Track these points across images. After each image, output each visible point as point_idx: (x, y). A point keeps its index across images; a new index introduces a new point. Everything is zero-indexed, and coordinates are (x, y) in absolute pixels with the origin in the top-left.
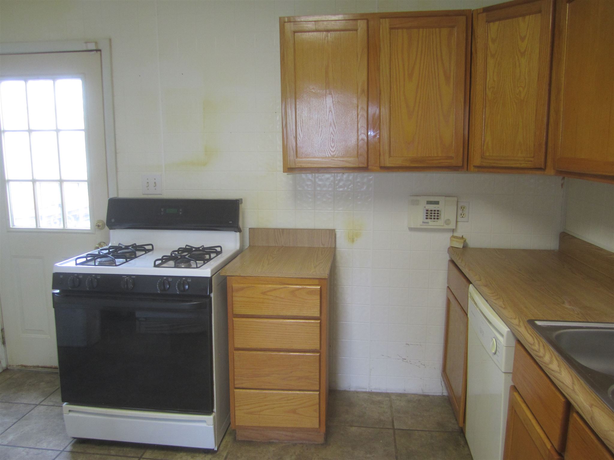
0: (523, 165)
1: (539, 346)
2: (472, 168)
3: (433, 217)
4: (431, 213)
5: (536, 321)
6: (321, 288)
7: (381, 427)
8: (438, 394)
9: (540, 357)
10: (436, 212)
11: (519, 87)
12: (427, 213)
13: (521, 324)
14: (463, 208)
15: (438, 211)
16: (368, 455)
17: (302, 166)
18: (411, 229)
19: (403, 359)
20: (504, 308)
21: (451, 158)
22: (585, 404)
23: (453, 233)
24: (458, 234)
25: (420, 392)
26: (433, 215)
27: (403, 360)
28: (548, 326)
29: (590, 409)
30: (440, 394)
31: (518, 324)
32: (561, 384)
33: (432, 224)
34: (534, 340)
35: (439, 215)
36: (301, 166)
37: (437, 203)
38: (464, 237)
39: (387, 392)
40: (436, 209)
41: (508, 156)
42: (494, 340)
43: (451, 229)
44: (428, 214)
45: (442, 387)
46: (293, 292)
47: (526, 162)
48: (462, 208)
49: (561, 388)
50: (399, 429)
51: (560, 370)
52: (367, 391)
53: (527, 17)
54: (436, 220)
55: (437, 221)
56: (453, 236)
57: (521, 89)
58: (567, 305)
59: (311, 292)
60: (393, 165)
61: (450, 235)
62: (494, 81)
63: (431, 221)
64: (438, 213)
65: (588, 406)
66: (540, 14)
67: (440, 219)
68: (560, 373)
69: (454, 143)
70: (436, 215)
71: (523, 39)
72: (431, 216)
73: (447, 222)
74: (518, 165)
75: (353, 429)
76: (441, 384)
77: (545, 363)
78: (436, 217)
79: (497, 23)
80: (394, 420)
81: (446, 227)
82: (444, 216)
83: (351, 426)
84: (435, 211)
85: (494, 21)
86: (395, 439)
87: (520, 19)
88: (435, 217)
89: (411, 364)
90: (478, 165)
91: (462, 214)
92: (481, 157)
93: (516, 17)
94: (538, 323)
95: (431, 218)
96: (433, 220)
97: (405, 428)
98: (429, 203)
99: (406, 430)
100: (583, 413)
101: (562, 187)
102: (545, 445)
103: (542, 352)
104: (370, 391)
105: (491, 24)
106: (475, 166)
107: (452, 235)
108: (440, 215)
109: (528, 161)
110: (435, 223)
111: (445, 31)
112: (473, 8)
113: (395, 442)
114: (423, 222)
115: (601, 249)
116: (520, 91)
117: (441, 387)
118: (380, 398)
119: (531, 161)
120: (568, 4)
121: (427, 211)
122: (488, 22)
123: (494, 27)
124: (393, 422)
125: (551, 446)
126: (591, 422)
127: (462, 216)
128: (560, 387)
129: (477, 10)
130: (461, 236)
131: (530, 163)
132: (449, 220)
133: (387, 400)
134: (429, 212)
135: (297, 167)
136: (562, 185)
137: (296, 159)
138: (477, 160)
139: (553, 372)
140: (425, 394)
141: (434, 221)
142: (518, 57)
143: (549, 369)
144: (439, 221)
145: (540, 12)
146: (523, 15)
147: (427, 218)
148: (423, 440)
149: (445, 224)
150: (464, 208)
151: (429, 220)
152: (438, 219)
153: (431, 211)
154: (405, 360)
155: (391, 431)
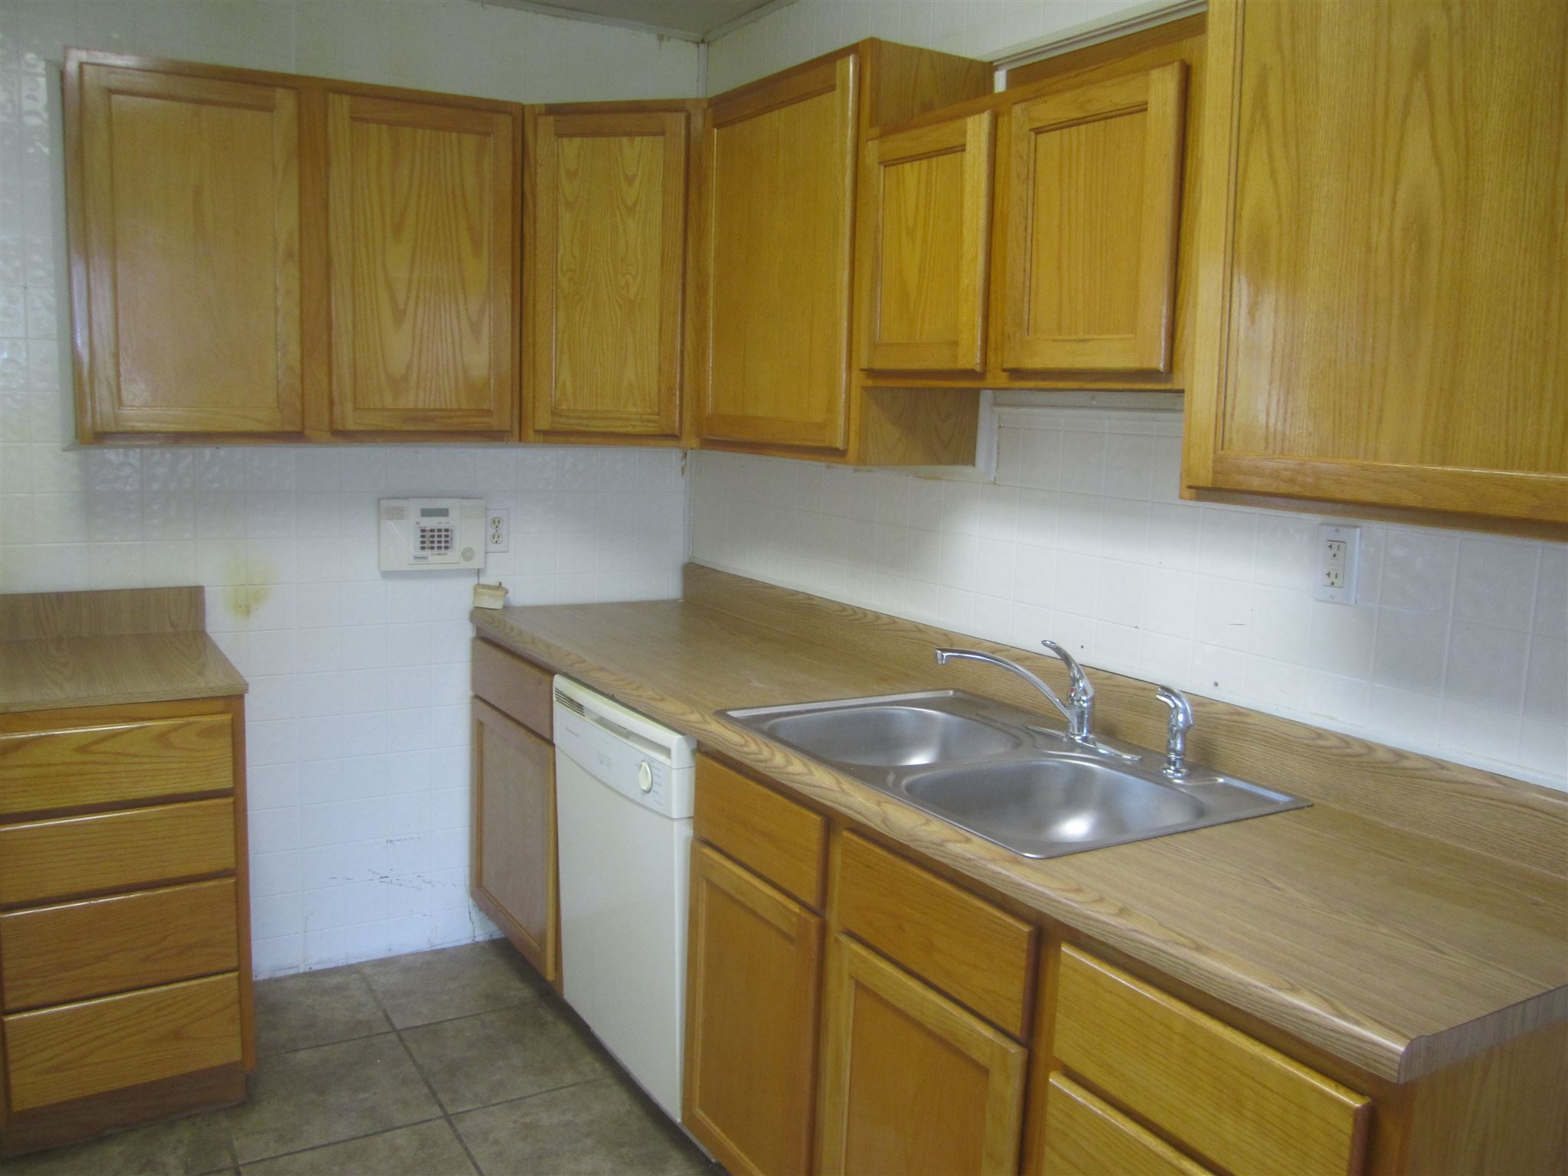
0: (638, 430)
1: (757, 744)
2: (531, 435)
3: (436, 545)
4: (433, 536)
5: (729, 710)
6: (232, 719)
7: (366, 1034)
8: (464, 942)
9: (765, 761)
10: (443, 533)
11: (626, 274)
12: (423, 536)
13: (709, 719)
14: (496, 522)
15: (447, 530)
16: (362, 1096)
17: (137, 429)
18: (387, 575)
19: (382, 878)
20: (662, 700)
21: (489, 413)
22: (868, 804)
23: (479, 578)
24: (489, 579)
25: (424, 946)
26: (436, 539)
27: (382, 880)
28: (749, 716)
29: (878, 808)
30: (469, 941)
31: (702, 720)
32: (816, 790)
33: (436, 560)
34: (744, 738)
35: (449, 539)
36: (133, 427)
37: (444, 513)
38: (503, 585)
39: (350, 963)
40: (443, 526)
41: (607, 411)
42: (645, 764)
43: (474, 569)
44: (425, 539)
45: (473, 923)
46: (162, 737)
47: (646, 423)
48: (494, 522)
49: (819, 797)
50: (407, 1029)
51: (809, 770)
52: (301, 971)
53: (638, 139)
54: (443, 551)
55: (445, 554)
56: (478, 584)
57: (629, 277)
58: (756, 684)
59: (209, 732)
60: (362, 428)
61: (470, 582)
62: (574, 257)
63: (432, 554)
64: (446, 536)
65: (873, 805)
66: (662, 137)
67: (451, 548)
68: (811, 773)
69: (492, 381)
70: (443, 539)
71: (630, 181)
72: (433, 542)
73: (468, 554)
74: (630, 430)
75: (302, 1055)
76: (470, 918)
77: (778, 768)
78: (443, 545)
79: (577, 141)
80: (388, 1013)
81: (465, 565)
82: (460, 542)
83: (296, 1050)
84: (440, 530)
85: (571, 136)
86: (407, 1049)
87: (625, 140)
88: (438, 545)
89: (400, 885)
90: (545, 428)
91: (496, 537)
92: (552, 412)
93: (614, 134)
94: (734, 714)
95: (432, 548)
96: (436, 551)
97: (420, 1023)
98: (426, 513)
99: (423, 1026)
100: (867, 819)
101: (683, 474)
102: (788, 910)
103: (766, 753)
104: (307, 970)
105: (565, 141)
106: (537, 432)
107: (476, 582)
108: (451, 539)
109: (649, 421)
110: (438, 559)
111: (470, 141)
112: (526, 100)
113: (411, 1055)
114: (416, 558)
115: (773, 587)
116: (627, 282)
117: (471, 924)
118: (338, 980)
119: (654, 421)
120: (716, 130)
121: (423, 531)
122: (559, 135)
123: (571, 147)
124: (388, 1018)
125: (800, 909)
126: (883, 826)
127: (495, 540)
128: (815, 795)
129: (533, 106)
130: (498, 584)
131: (653, 424)
132: (470, 549)
133: (356, 979)
134: (428, 534)
135: (121, 429)
136: (683, 470)
137: (119, 409)
138: (543, 420)
139: (797, 777)
140: (435, 948)
141: (439, 554)
142: (621, 215)
143: (789, 773)
144: (449, 552)
145: (663, 133)
146: (631, 135)
147: (423, 548)
148: (467, 1034)
149: (462, 559)
150: (499, 522)
151: (427, 552)
152: (446, 548)
153: (432, 531)
154: (386, 879)
155: (393, 1037)
